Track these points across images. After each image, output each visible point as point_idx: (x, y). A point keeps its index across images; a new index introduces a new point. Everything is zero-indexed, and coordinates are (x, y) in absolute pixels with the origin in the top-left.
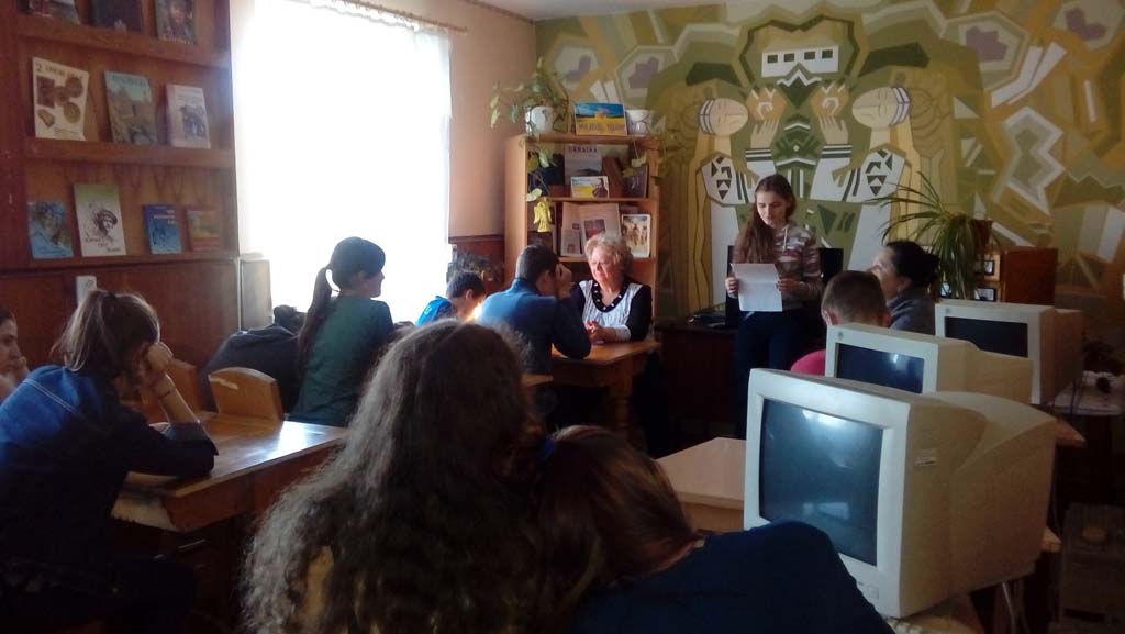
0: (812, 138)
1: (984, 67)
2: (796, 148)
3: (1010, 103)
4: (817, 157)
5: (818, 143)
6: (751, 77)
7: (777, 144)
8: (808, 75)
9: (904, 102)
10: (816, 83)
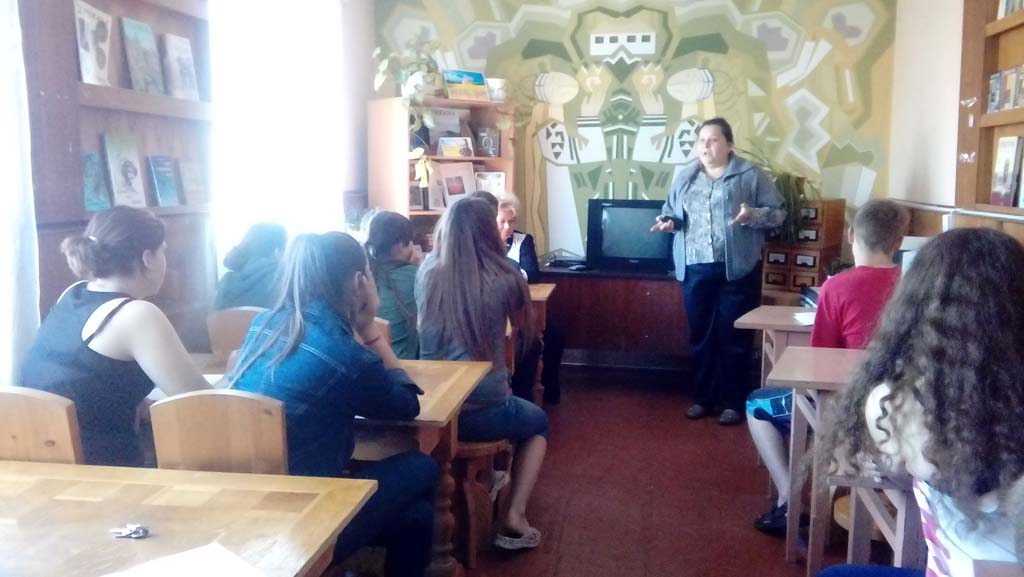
0: (634, 110)
1: (772, 56)
2: (620, 117)
3: (791, 85)
4: (638, 124)
5: (638, 114)
6: (581, 55)
7: (605, 114)
8: (630, 56)
9: (708, 81)
10: (637, 63)
